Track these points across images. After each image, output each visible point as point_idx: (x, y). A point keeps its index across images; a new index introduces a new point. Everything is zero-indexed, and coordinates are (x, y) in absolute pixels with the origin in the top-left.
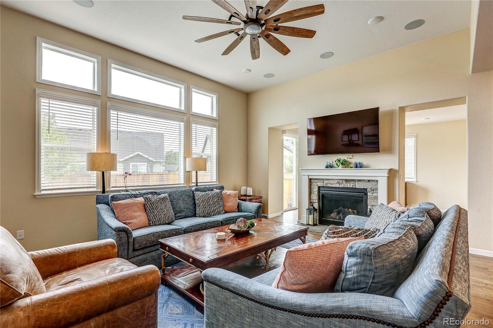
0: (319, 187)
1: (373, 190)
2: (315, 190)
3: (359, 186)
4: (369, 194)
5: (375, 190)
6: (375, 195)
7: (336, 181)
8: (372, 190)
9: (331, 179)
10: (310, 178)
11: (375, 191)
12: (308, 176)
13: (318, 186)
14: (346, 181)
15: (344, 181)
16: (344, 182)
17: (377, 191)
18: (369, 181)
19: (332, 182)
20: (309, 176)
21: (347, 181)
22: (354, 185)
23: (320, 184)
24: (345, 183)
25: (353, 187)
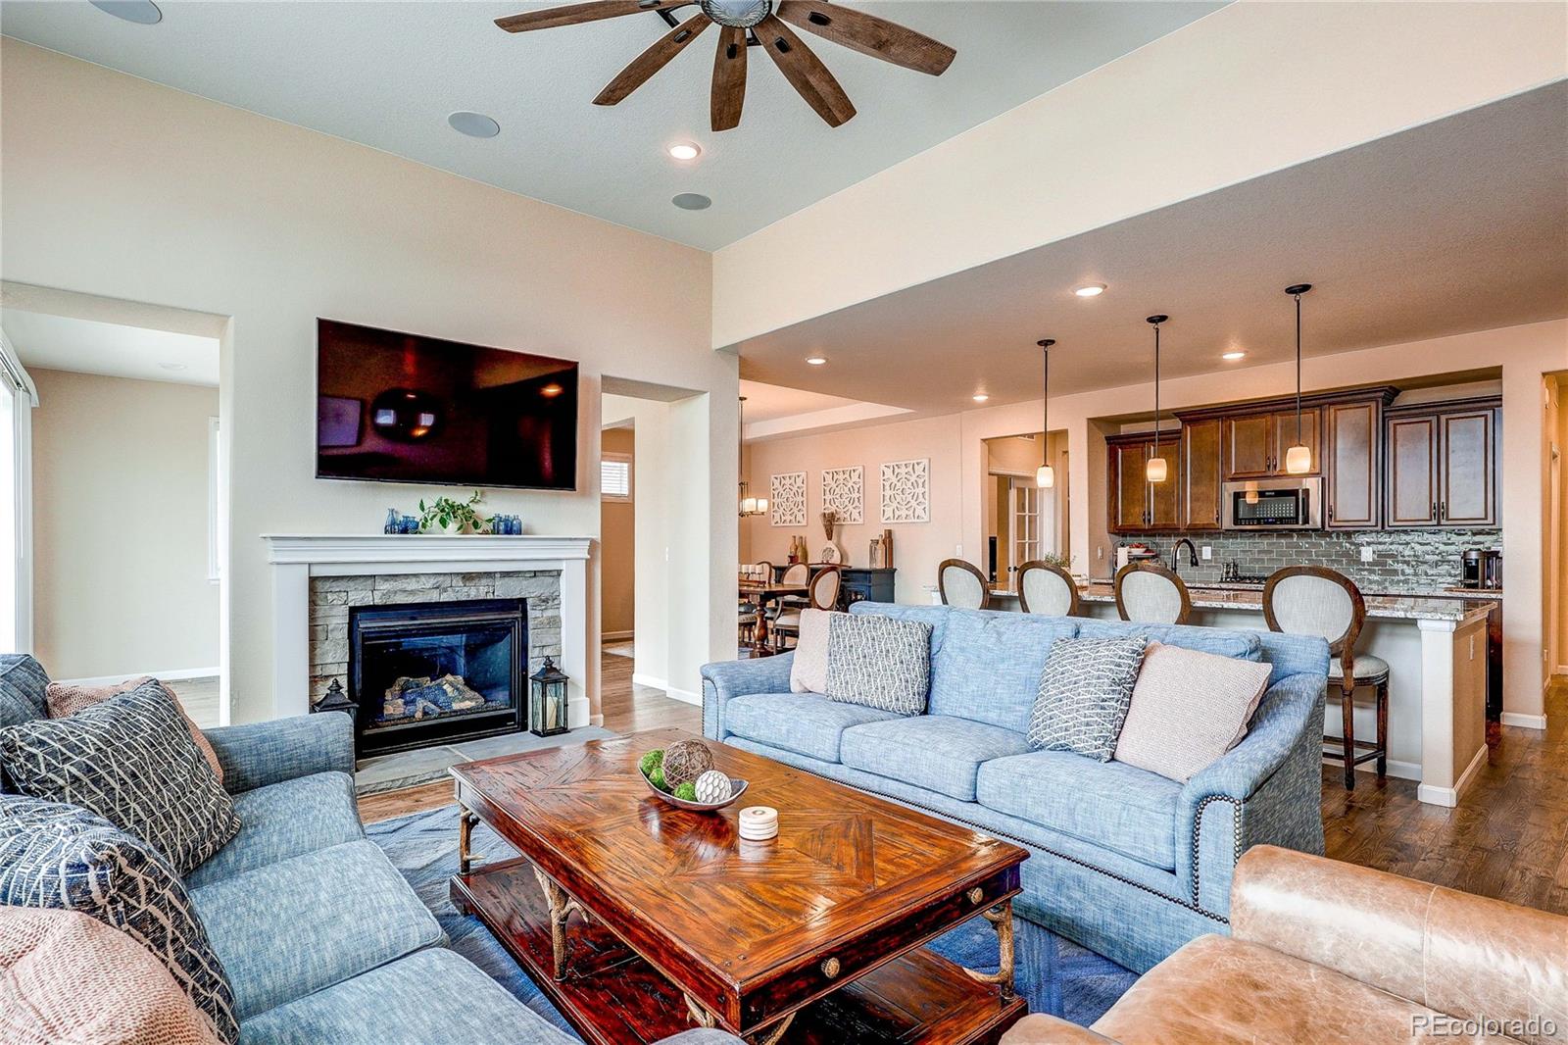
0: (353, 611)
1: (546, 601)
2: (337, 621)
3: (503, 590)
4: (531, 614)
5: (549, 600)
6: (549, 613)
7: (432, 582)
8: (544, 601)
9: (406, 576)
10: (314, 574)
11: (550, 602)
12: (309, 564)
13: (351, 604)
14: (463, 578)
15: (459, 578)
16: (458, 582)
17: (556, 602)
18: (535, 573)
19: (412, 585)
20: (312, 568)
21: (467, 577)
22: (491, 590)
23: (361, 597)
24: (461, 584)
25: (488, 598)
